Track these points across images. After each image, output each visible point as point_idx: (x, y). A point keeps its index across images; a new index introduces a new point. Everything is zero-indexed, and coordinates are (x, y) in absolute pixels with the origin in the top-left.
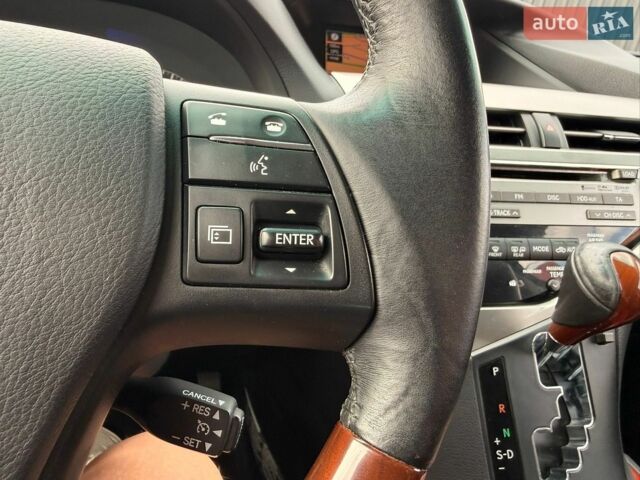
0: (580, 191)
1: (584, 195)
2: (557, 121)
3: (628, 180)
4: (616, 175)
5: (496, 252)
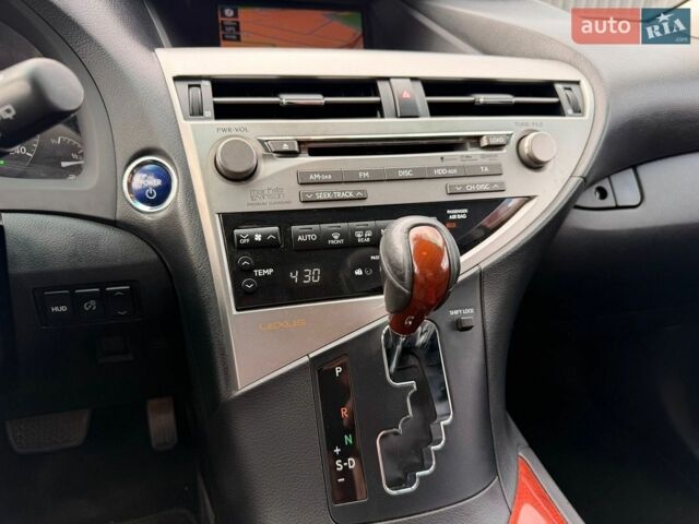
0: (440, 163)
1: (442, 168)
2: (419, 87)
3: (498, 147)
4: (484, 142)
5: (336, 239)
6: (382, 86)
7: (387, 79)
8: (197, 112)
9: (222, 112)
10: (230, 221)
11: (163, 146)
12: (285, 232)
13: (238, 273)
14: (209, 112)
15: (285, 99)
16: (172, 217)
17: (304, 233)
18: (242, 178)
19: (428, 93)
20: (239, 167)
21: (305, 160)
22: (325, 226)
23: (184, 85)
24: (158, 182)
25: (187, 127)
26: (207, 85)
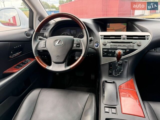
0: (126, 45)
2: (126, 36)
3: (134, 43)
4: (133, 43)
5: (113, 51)
6: (122, 36)
7: (122, 35)
8: (102, 39)
9: (104, 39)
10: (103, 49)
11: (98, 42)
12: (108, 50)
13: (103, 54)
14: (103, 39)
15: (111, 37)
16: (98, 48)
17: (110, 51)
18: (105, 45)
19: (127, 37)
20: (105, 44)
21: (112, 43)
22: (112, 50)
23: (101, 36)
24: (97, 45)
25: (101, 40)
26: (103, 36)
